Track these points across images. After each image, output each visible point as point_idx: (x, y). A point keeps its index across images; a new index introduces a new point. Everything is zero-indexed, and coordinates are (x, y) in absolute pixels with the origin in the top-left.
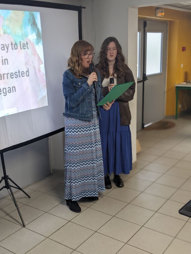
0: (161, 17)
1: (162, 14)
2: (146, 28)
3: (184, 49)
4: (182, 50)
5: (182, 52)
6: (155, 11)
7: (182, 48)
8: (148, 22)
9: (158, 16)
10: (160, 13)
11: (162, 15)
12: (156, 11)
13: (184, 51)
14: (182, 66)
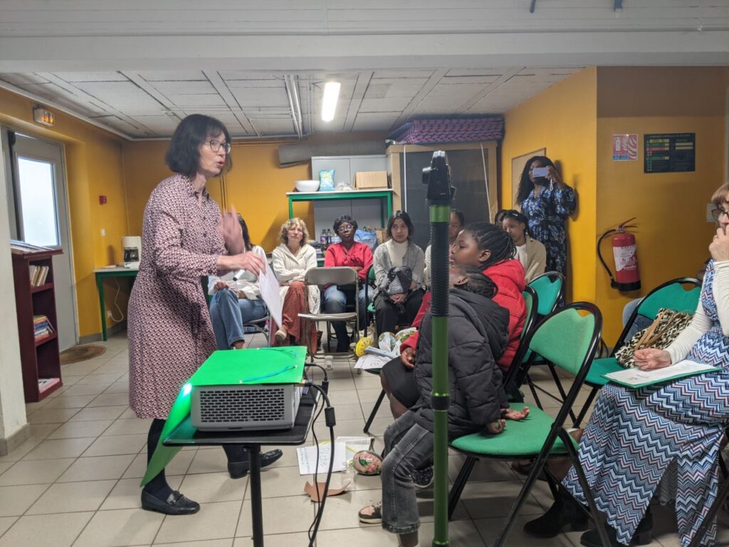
0: (46, 126)
1: (49, 119)
2: (15, 147)
3: (102, 200)
4: (98, 202)
5: (101, 206)
6: (33, 112)
7: (98, 198)
8: (17, 134)
9: (39, 122)
10: (45, 118)
12: (36, 110)
13: (104, 205)
14: (103, 232)
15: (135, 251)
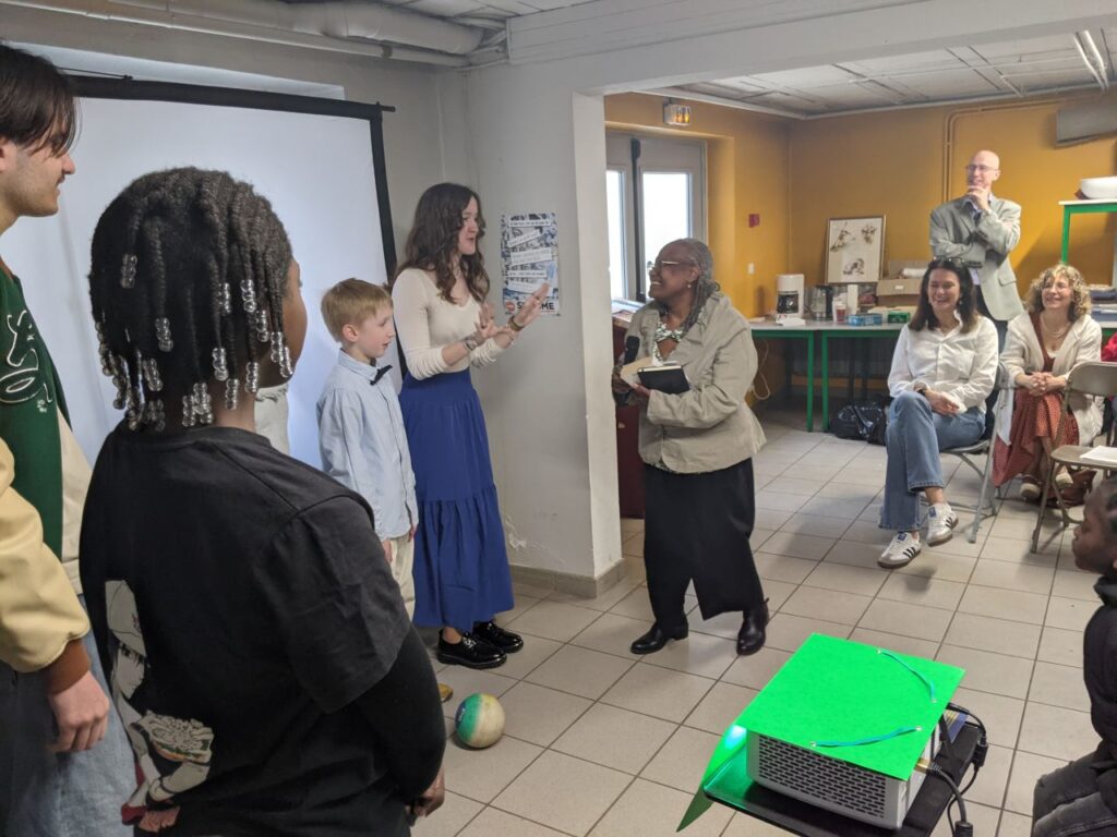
0: (680, 128)
1: (683, 117)
2: (639, 161)
3: (753, 220)
4: (748, 223)
5: (751, 229)
6: (663, 110)
7: (748, 218)
8: (642, 142)
9: (671, 123)
10: (678, 116)
11: (683, 121)
12: (666, 108)
13: (756, 228)
14: (751, 268)
15: (795, 297)
